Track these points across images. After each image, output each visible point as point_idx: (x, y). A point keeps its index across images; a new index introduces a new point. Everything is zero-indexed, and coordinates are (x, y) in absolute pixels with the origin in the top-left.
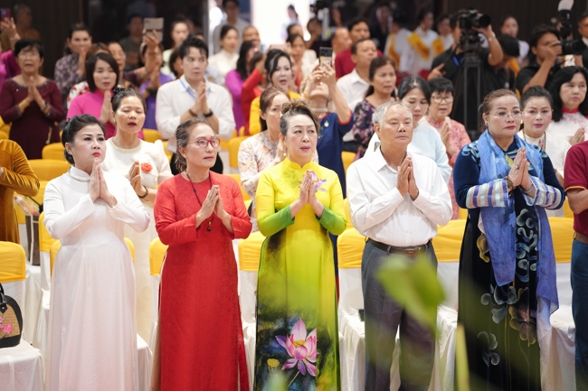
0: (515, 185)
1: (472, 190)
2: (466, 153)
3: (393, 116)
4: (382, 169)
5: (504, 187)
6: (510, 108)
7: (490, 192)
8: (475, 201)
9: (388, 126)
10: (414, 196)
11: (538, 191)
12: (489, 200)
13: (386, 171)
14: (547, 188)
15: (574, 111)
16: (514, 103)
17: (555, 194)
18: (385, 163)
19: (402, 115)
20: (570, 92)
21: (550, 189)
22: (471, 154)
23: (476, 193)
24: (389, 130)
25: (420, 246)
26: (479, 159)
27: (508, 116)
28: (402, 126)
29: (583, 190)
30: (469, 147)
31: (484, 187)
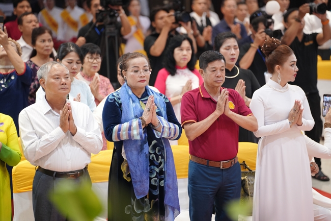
0: (147, 123)
1: (116, 128)
2: (111, 99)
3: (56, 73)
4: (48, 113)
5: (139, 125)
6: (141, 67)
7: (130, 128)
8: (119, 136)
9: (53, 80)
10: (73, 132)
11: (164, 127)
12: (129, 135)
13: (51, 114)
14: (169, 125)
15: (183, 68)
16: (144, 63)
17: (175, 129)
18: (49, 108)
19: (63, 72)
20: (180, 55)
21: (171, 124)
22: (115, 100)
23: (119, 130)
24: (53, 83)
25: (78, 171)
26: (121, 104)
27: (141, 73)
28: (63, 80)
29: (194, 122)
30: (113, 96)
31: (125, 125)
